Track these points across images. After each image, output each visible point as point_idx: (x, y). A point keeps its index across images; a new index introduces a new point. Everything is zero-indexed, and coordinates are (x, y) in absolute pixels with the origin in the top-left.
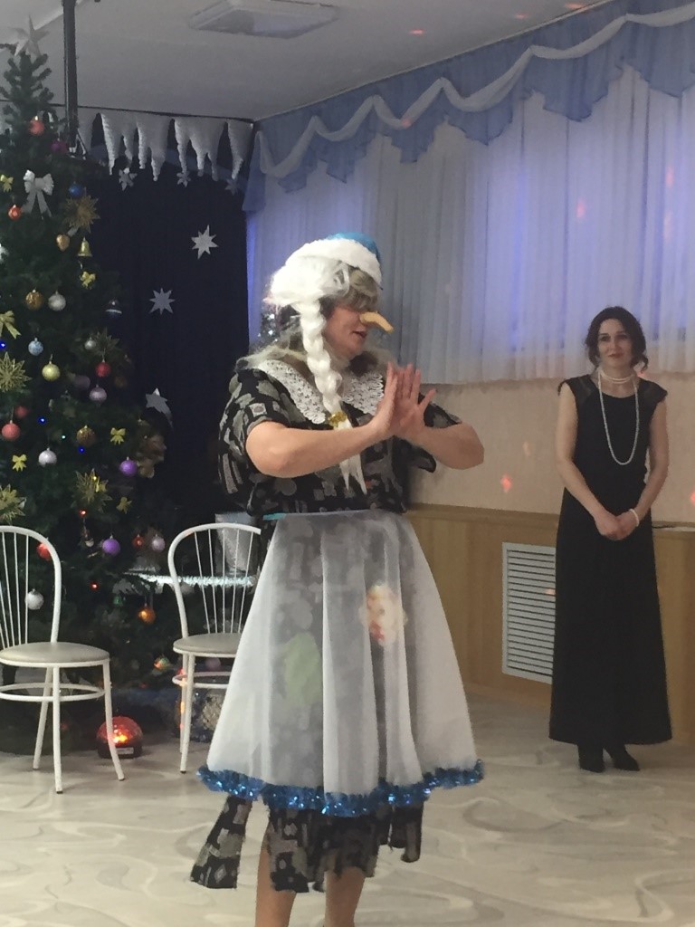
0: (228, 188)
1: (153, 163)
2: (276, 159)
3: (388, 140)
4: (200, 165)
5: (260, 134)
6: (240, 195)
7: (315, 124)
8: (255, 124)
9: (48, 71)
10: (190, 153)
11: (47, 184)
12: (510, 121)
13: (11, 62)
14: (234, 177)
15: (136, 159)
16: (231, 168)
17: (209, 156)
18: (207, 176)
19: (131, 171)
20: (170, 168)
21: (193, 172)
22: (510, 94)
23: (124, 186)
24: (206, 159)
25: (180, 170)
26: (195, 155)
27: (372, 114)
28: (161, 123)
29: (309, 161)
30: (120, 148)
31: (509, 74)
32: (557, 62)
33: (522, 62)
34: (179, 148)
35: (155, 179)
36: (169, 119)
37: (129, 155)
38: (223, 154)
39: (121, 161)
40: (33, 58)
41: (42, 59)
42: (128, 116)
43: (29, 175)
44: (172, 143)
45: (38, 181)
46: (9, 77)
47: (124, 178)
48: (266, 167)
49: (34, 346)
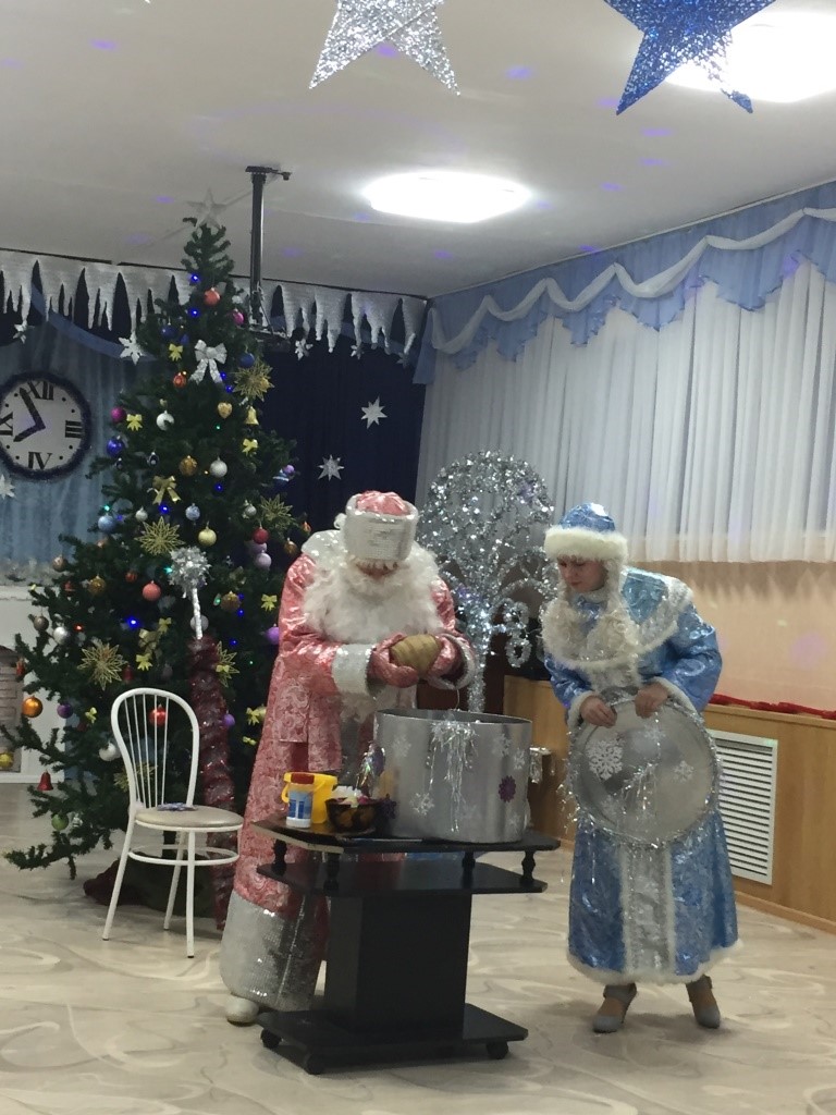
0: (400, 361)
1: (329, 336)
2: (449, 334)
3: (559, 322)
4: (374, 339)
5: (433, 312)
6: (411, 368)
7: (488, 304)
8: (428, 300)
9: (227, 244)
10: (365, 326)
11: (220, 353)
12: (683, 309)
13: (194, 235)
14: (406, 350)
15: (313, 331)
16: (403, 341)
17: (383, 331)
18: (380, 348)
19: (308, 342)
20: (345, 340)
21: (366, 346)
22: (683, 282)
23: (300, 355)
24: (380, 333)
25: (355, 343)
26: (370, 329)
27: (544, 295)
28: (339, 297)
29: (480, 339)
30: (299, 320)
31: (682, 263)
32: (733, 252)
33: (696, 251)
34: (356, 322)
35: (331, 350)
36: (345, 293)
37: (307, 327)
38: (397, 330)
39: (298, 333)
40: (214, 231)
41: (222, 231)
42: (308, 289)
43: (200, 344)
44: (347, 316)
45: (210, 350)
46: (189, 249)
47: (301, 348)
48: (438, 342)
49: (192, 511)
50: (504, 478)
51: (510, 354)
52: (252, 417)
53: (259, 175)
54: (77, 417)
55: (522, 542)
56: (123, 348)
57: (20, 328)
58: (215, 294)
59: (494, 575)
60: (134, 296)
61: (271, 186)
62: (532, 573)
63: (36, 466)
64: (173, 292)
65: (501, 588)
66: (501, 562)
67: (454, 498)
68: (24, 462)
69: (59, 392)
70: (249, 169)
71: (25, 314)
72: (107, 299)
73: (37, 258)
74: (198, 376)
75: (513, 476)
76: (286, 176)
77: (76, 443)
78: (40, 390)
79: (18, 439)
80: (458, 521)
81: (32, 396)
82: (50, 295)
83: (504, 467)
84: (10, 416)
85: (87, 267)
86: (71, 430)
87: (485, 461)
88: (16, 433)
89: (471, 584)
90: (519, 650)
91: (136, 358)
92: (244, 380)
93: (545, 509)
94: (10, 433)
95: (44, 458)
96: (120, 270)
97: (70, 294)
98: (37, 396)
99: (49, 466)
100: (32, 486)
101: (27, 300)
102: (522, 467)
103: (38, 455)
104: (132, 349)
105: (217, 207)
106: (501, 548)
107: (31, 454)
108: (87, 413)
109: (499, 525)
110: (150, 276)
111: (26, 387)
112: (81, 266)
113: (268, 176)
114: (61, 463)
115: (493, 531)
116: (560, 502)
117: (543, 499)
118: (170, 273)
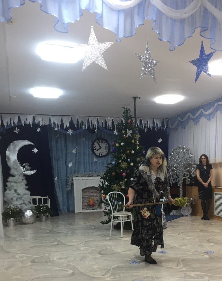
0: (164, 131)
1: (151, 127)
2: (172, 125)
3: (192, 121)
4: (159, 127)
5: (169, 121)
6: (166, 132)
7: (179, 119)
8: (168, 119)
9: (130, 112)
10: (157, 125)
11: (131, 132)
13: (124, 110)
14: (165, 129)
15: (148, 126)
16: (164, 127)
18: (160, 128)
19: (147, 128)
20: (154, 128)
21: (158, 128)
24: (160, 126)
25: (156, 128)
27: (189, 116)
28: (152, 120)
29: (178, 125)
30: (145, 125)
31: (213, 107)
33: (216, 105)
34: (155, 124)
35: (151, 130)
36: (153, 119)
37: (146, 126)
38: (163, 125)
39: (145, 127)
40: (128, 110)
41: (129, 110)
42: (146, 119)
43: (128, 130)
44: (154, 123)
45: (129, 131)
46: (124, 113)
47: (146, 130)
48: (170, 126)
49: (129, 160)
50: (184, 150)
51: (184, 127)
52: (138, 143)
53: (135, 98)
54: (107, 146)
55: (188, 161)
56: (114, 132)
57: (96, 130)
58: (129, 121)
59: (183, 168)
60: (115, 123)
61: (137, 100)
62: (190, 167)
63: (101, 155)
64: (122, 121)
65: (184, 170)
66: (184, 165)
67: (175, 155)
68: (98, 154)
69: (104, 141)
70: (133, 97)
71: (96, 128)
72: (110, 124)
73: (98, 117)
74: (127, 136)
75: (185, 150)
76: (140, 98)
77: (107, 150)
78: (100, 141)
79: (97, 150)
80: (176, 159)
81: (99, 142)
82: (100, 124)
83: (183, 148)
84: (95, 147)
85: (106, 118)
86: (106, 148)
87: (180, 147)
88: (97, 149)
89: (179, 170)
90: (188, 181)
91: (116, 134)
92: (135, 136)
93: (191, 155)
94: (96, 150)
95: (102, 153)
96: (112, 118)
97: (104, 124)
98: (100, 143)
99: (103, 155)
100: (100, 159)
101: (96, 125)
102: (187, 148)
103: (101, 153)
104: (116, 132)
105: (128, 105)
106: (184, 163)
107: (100, 153)
108: (109, 145)
109: (183, 159)
110: (118, 119)
111: (98, 141)
112: (105, 118)
113: (136, 98)
114: (105, 154)
115: (182, 160)
116: (194, 154)
117: (191, 154)
118: (121, 118)
